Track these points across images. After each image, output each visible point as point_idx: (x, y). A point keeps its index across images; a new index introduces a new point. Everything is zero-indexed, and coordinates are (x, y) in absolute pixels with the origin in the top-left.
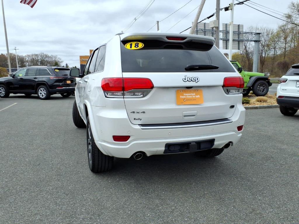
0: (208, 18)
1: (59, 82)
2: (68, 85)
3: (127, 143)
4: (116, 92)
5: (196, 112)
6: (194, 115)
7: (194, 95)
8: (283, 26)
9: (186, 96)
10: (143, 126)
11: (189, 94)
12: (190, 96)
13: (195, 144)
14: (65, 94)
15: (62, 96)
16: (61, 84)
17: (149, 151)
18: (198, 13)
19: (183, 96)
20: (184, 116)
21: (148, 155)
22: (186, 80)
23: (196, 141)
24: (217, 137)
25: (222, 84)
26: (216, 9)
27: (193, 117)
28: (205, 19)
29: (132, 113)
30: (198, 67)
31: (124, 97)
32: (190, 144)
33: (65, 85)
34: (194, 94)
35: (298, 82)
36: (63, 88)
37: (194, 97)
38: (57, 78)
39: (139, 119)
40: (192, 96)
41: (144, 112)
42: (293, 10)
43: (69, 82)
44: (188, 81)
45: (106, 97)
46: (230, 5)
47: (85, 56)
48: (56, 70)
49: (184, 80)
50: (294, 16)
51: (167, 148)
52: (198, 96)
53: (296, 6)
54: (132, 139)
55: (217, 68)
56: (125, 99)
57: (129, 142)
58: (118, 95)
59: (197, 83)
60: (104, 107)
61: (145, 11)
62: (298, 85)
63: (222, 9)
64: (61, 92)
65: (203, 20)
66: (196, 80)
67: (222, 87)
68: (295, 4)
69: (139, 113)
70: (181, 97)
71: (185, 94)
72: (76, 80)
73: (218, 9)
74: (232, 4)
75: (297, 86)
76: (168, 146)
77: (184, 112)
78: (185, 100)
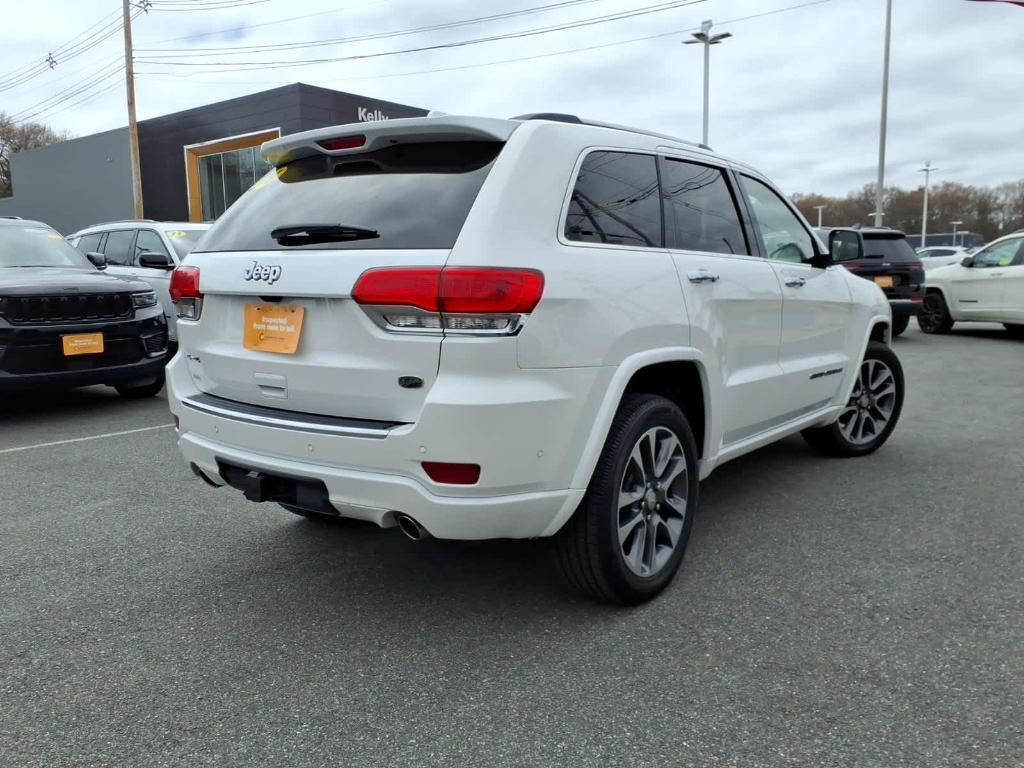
5: (281, 378)
6: (281, 388)
7: (282, 325)
9: (266, 324)
11: (273, 320)
12: (275, 325)
19: (261, 323)
20: (260, 386)
27: (282, 395)
34: (284, 321)
37: (282, 329)
40: (279, 325)
52: (292, 329)
55: (373, 235)
70: (255, 325)
71: (264, 319)
77: (257, 375)
78: (262, 337)
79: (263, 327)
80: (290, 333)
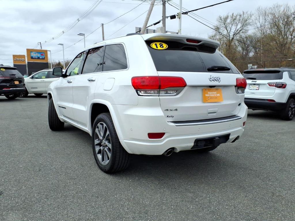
0: (155, 24)
1: (6, 83)
2: (16, 86)
3: (162, 140)
4: (149, 91)
5: (217, 109)
6: (216, 112)
8: (212, 37)
9: (210, 94)
10: (176, 123)
11: (212, 93)
12: (212, 94)
13: (218, 138)
14: (10, 96)
15: (7, 98)
16: (8, 85)
17: (179, 147)
18: (147, 19)
20: (208, 113)
21: (178, 150)
22: (212, 80)
23: (219, 136)
24: (232, 132)
25: (235, 84)
26: (162, 17)
27: (215, 114)
28: (151, 25)
29: (166, 111)
30: (217, 68)
31: (159, 95)
32: (215, 139)
33: (13, 85)
34: (216, 93)
35: (250, 86)
36: (11, 89)
37: (215, 95)
38: (4, 78)
39: (171, 116)
40: (214, 94)
41: (176, 110)
42: (220, 23)
43: (17, 83)
44: (213, 80)
45: (139, 95)
46: (178, 14)
47: (20, 55)
48: (1, 69)
49: (210, 79)
50: (222, 28)
51: (196, 144)
52: (219, 95)
53: (223, 19)
54: (166, 136)
55: (229, 69)
56: (161, 97)
57: (164, 139)
58: (151, 94)
59: (219, 82)
60: (136, 105)
61: (90, 13)
62: (250, 87)
63: (168, 17)
64: (6, 94)
65: (150, 26)
66: (219, 79)
67: (234, 87)
68: (222, 18)
69: (172, 110)
70: (206, 95)
71: (209, 93)
72: (24, 80)
73: (164, 17)
74: (180, 13)
75: (250, 89)
76: (197, 141)
77: (209, 110)
78: (209, 98)
79: (209, 95)
80: (219, 96)
